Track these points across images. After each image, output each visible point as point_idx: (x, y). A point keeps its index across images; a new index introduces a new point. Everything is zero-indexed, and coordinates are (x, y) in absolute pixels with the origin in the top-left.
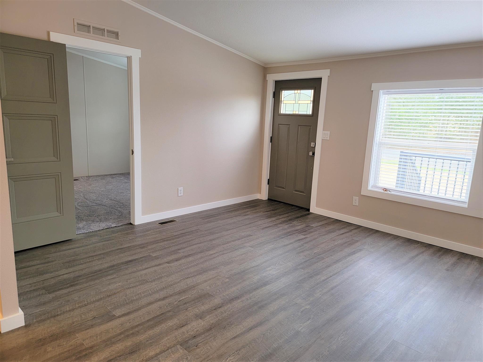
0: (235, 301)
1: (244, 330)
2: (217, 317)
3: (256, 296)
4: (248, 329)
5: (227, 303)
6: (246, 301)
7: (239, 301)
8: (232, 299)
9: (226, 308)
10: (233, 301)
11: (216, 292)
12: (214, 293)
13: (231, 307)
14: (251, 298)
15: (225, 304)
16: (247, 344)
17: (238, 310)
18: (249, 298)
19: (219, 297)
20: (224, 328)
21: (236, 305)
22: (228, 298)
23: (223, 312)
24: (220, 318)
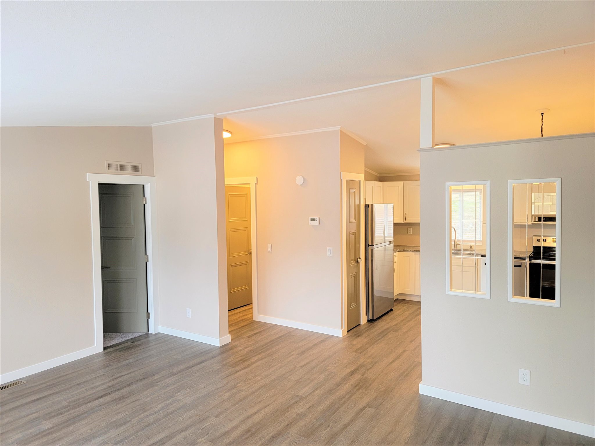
0: (276, 433)
1: (262, 411)
2: (286, 417)
3: (255, 443)
4: (259, 412)
5: (283, 430)
6: (265, 435)
7: (272, 434)
8: (279, 435)
9: (282, 425)
10: (277, 433)
11: (299, 440)
12: (301, 439)
13: (278, 427)
14: (259, 439)
15: (285, 429)
16: (257, 403)
17: (270, 425)
18: (262, 438)
19: (293, 435)
20: (277, 410)
21: (273, 429)
22: (284, 436)
23: (283, 422)
24: (283, 416)
